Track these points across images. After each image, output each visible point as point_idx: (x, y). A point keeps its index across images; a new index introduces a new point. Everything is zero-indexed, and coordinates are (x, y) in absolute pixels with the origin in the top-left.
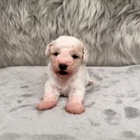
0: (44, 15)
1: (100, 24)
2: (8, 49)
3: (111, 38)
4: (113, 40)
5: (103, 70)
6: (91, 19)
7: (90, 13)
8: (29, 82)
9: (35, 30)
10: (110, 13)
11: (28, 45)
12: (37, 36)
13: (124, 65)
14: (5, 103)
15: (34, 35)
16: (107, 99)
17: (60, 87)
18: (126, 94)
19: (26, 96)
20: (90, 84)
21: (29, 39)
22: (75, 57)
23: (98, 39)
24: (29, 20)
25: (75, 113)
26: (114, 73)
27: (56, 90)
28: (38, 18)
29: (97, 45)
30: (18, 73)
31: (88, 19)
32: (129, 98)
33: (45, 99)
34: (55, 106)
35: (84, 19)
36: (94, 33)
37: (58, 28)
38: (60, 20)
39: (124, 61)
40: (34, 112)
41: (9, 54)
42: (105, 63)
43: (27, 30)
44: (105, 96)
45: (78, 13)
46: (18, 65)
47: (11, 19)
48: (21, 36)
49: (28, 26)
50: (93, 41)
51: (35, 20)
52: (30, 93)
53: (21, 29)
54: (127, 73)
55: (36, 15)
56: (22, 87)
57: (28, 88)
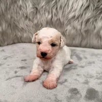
0: (43, 7)
1: (85, 14)
3: (93, 26)
4: (95, 27)
8: (28, 57)
9: (36, 18)
10: (94, 6)
11: (31, 28)
12: (38, 23)
15: (35, 21)
19: (22, 68)
21: (32, 24)
23: (83, 26)
26: (93, 55)
28: (39, 9)
29: (82, 31)
30: (23, 49)
36: (80, 21)
37: (52, 17)
38: (54, 11)
41: (19, 34)
42: (88, 45)
43: (31, 18)
44: (78, 75)
45: (68, 5)
46: (25, 42)
48: (27, 22)
51: (36, 10)
53: (27, 17)
56: (22, 60)
57: (26, 62)
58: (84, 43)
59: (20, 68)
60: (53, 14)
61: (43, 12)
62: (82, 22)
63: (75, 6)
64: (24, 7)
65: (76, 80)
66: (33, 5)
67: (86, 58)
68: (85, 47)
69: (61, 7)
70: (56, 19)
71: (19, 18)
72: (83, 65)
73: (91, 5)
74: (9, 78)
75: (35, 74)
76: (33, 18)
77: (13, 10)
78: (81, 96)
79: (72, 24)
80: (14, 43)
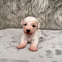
0: (23, 6)
1: (48, 11)
2: (7, 21)
3: (52, 17)
5: (48, 32)
6: (44, 8)
7: (43, 6)
8: (15, 36)
13: (58, 30)
17: (27, 39)
19: (13, 42)
20: (41, 38)
21: (16, 16)
22: (34, 26)
24: (16, 8)
26: (53, 33)
27: (26, 40)
29: (46, 20)
30: (11, 31)
31: (42, 9)
32: (58, 45)
33: (21, 44)
34: (25, 47)
35: (41, 8)
37: (29, 12)
38: (30, 9)
39: (58, 28)
48: (13, 15)
50: (44, 18)
51: (19, 8)
52: (15, 41)
53: (13, 12)
54: (59, 33)
55: (20, 6)
57: (15, 39)
58: (47, 27)
61: (23, 9)
62: (46, 15)
64: (11, 7)
65: (47, 46)
66: (17, 5)
70: (31, 13)
71: (7, 13)
72: (49, 38)
74: (7, 48)
76: (17, 13)
77: (4, 8)
79: (40, 16)
80: (4, 28)
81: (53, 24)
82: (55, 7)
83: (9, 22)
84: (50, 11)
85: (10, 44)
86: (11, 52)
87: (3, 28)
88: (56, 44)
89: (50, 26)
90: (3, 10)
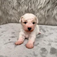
0: (23, 2)
2: (9, 16)
3: (52, 13)
4: (53, 14)
8: (15, 31)
9: (19, 9)
11: (16, 15)
12: (20, 11)
14: (4, 40)
15: (19, 11)
16: (45, 42)
18: (54, 40)
19: (13, 37)
24: (17, 4)
25: (29, 48)
28: (20, 3)
29: (45, 16)
30: (12, 26)
34: (22, 43)
36: (44, 11)
37: (28, 8)
40: (13, 45)
41: (9, 18)
43: (16, 8)
44: (45, 40)
45: (38, 1)
46: (13, 23)
47: (10, 3)
48: (14, 11)
49: (16, 7)
50: (44, 14)
51: (19, 4)
53: (14, 8)
55: (20, 2)
56: (12, 33)
59: (11, 37)
60: (29, 6)
61: (23, 5)
62: (45, 11)
63: (41, 2)
64: (12, 3)
65: (44, 43)
67: (48, 31)
68: (47, 25)
69: (33, 2)
71: (9, 9)
73: (51, 1)
75: (21, 40)
77: (5, 4)
78: (48, 52)
79: (40, 12)
81: (52, 20)
82: (55, 3)
83: (10, 17)
84: (49, 7)
85: (9, 40)
86: (9, 48)
87: (5, 23)
88: (52, 41)
89: (49, 22)
90: (5, 6)
